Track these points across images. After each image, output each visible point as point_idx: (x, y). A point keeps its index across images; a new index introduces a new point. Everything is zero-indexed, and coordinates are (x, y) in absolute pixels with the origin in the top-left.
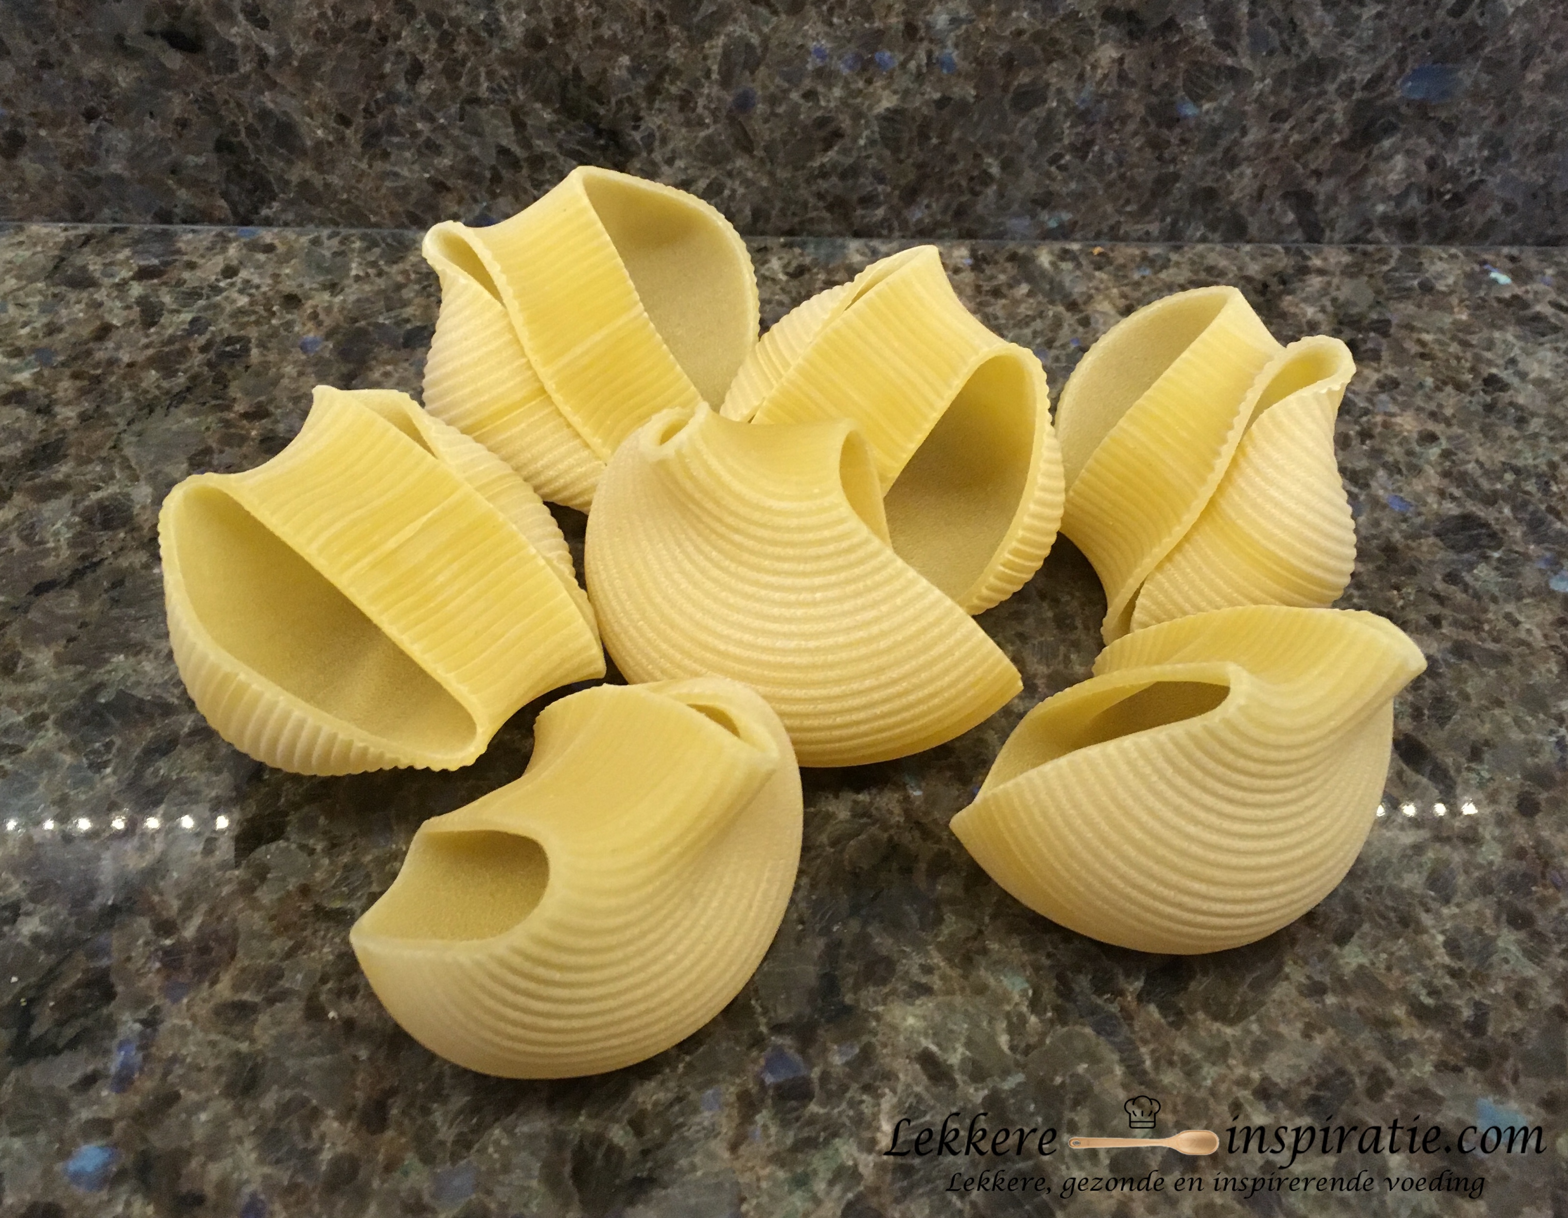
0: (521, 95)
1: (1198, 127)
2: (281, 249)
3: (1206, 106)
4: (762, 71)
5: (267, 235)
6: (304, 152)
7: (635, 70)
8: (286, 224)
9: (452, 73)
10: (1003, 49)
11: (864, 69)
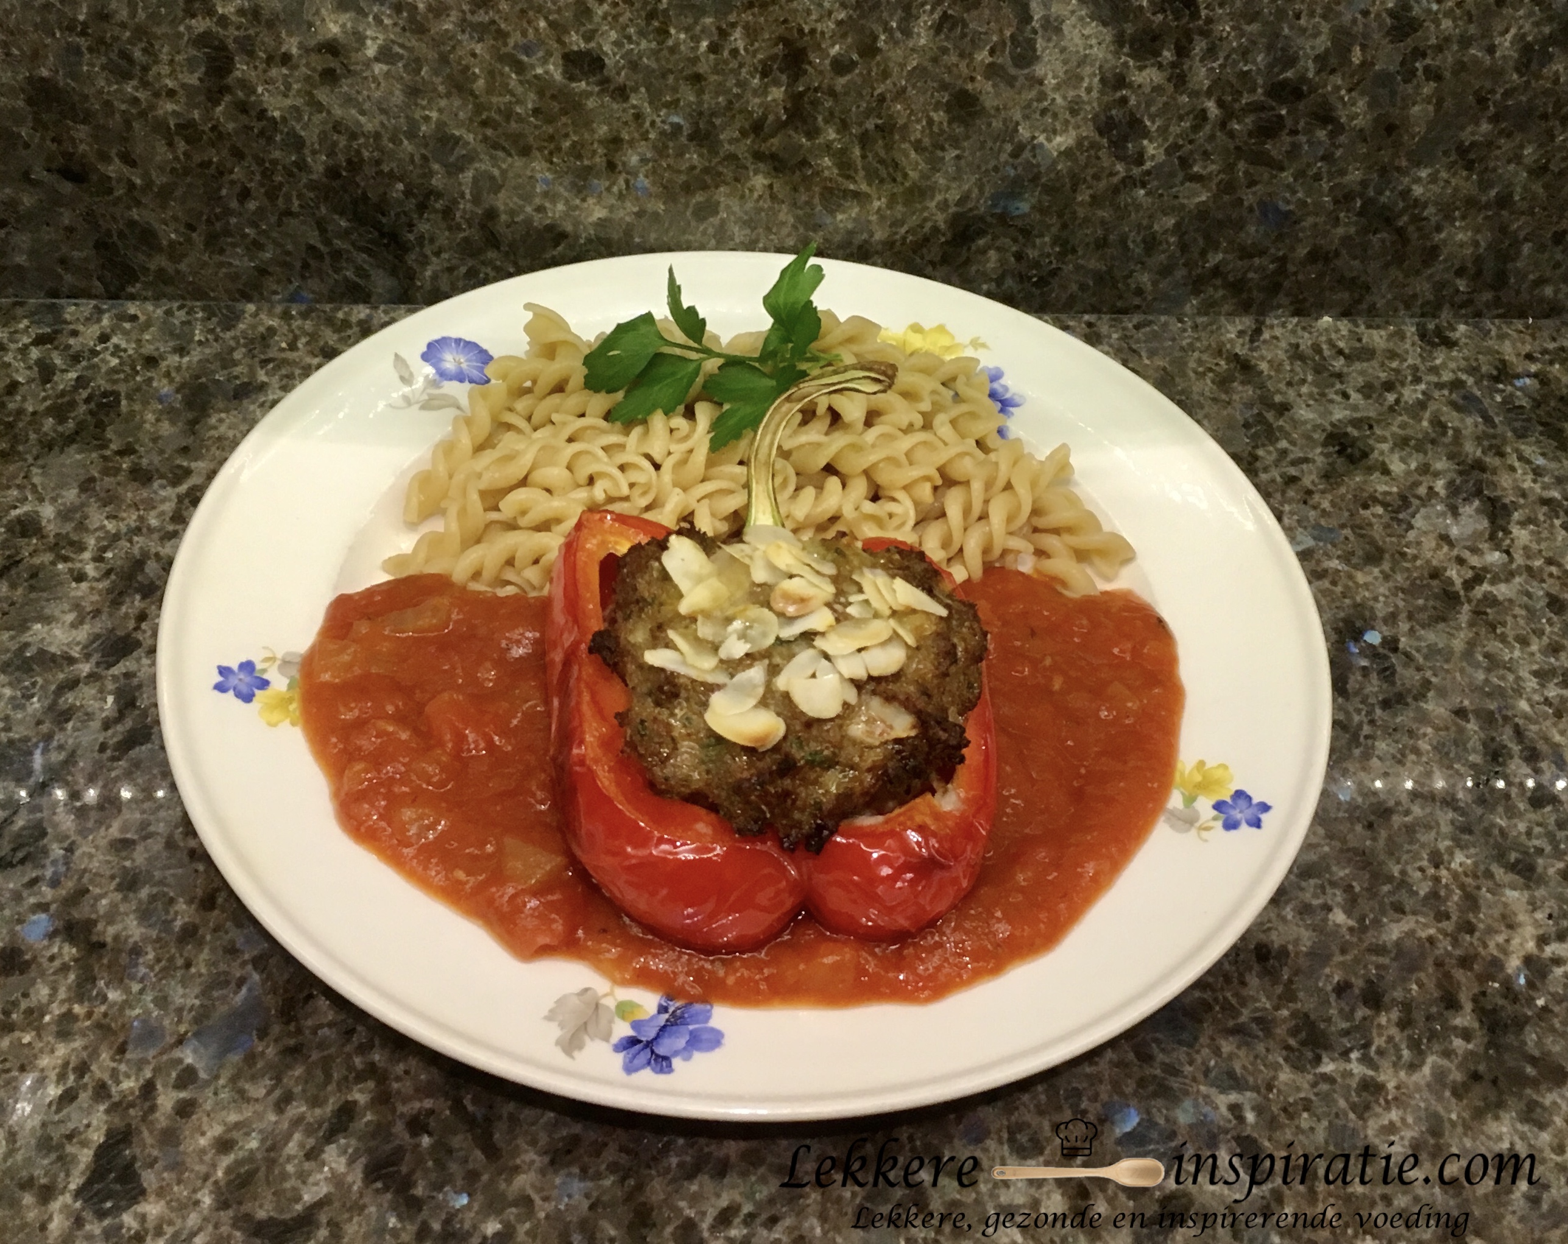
0: (323, 210)
1: (837, 230)
2: (142, 318)
3: (840, 217)
4: (502, 195)
5: (132, 308)
6: (160, 249)
7: (408, 193)
8: (146, 299)
9: (272, 195)
10: (683, 178)
11: (579, 191)
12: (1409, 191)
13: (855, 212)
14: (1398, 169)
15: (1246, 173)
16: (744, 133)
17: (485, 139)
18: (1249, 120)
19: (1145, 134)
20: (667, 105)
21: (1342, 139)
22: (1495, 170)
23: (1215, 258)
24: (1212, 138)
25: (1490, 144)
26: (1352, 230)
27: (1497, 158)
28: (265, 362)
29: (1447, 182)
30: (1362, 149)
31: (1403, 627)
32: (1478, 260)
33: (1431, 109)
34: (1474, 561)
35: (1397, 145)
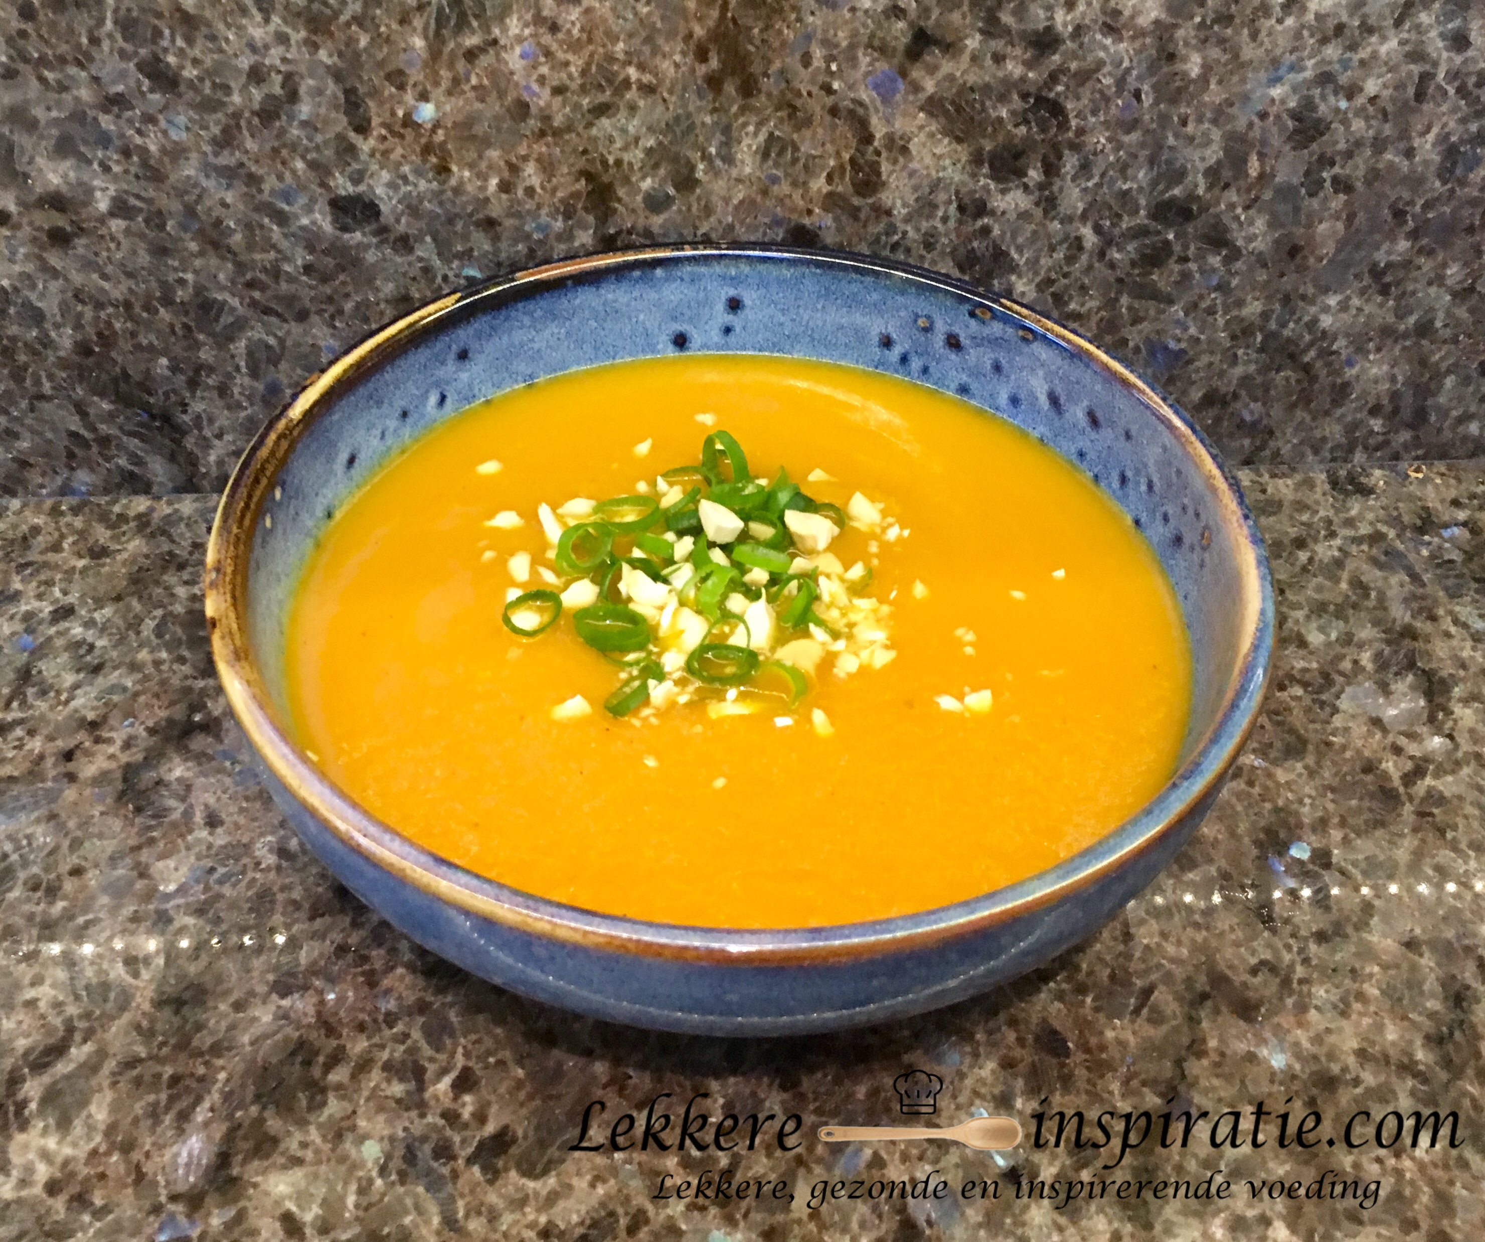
12: (1315, 321)
14: (1303, 297)
15: (1130, 308)
17: (254, 304)
18: (1130, 248)
19: (1013, 268)
20: (460, 256)
21: (1239, 265)
22: (1414, 293)
24: (1090, 268)
25: (1408, 264)
26: (1252, 368)
27: (1416, 280)
28: (22, 567)
29: (1360, 310)
30: (1262, 276)
31: (1336, 835)
32: (1395, 396)
33: (1340, 226)
34: (1413, 749)
35: (1301, 269)
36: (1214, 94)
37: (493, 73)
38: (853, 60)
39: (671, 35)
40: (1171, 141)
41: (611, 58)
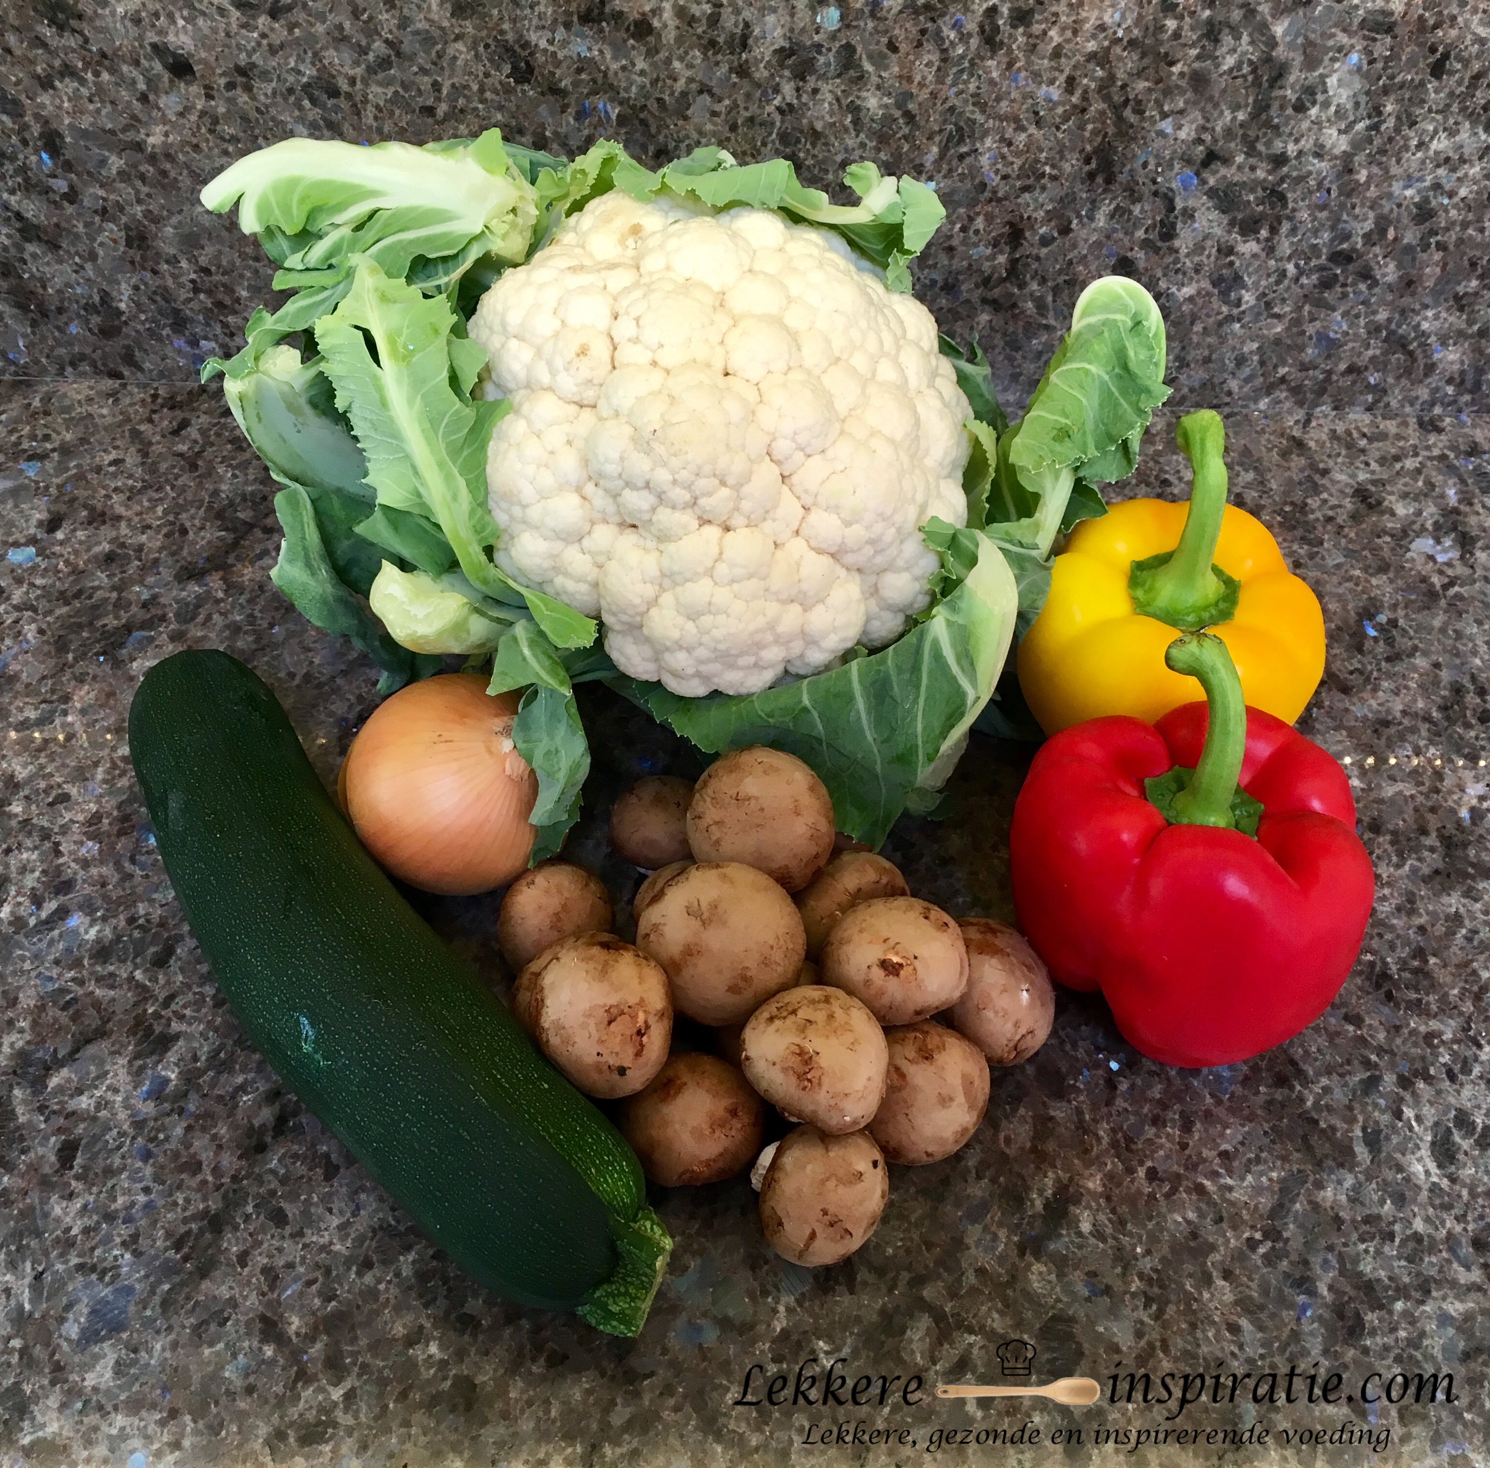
12: (1418, 325)
13: (1044, 338)
14: (1413, 311)
15: (1309, 312)
16: (977, 286)
18: (1314, 277)
19: (1244, 286)
21: (1376, 290)
23: (1282, 371)
24: (1289, 288)
25: (1476, 294)
26: (1378, 352)
29: (1446, 320)
30: (1390, 297)
31: (1401, 612)
32: (1462, 373)
33: (1438, 270)
34: (1450, 572)
35: (1413, 294)
36: (1373, 192)
37: (971, 167)
38: (1171, 166)
39: (1072, 150)
40: (1345, 217)
41: (1037, 161)
